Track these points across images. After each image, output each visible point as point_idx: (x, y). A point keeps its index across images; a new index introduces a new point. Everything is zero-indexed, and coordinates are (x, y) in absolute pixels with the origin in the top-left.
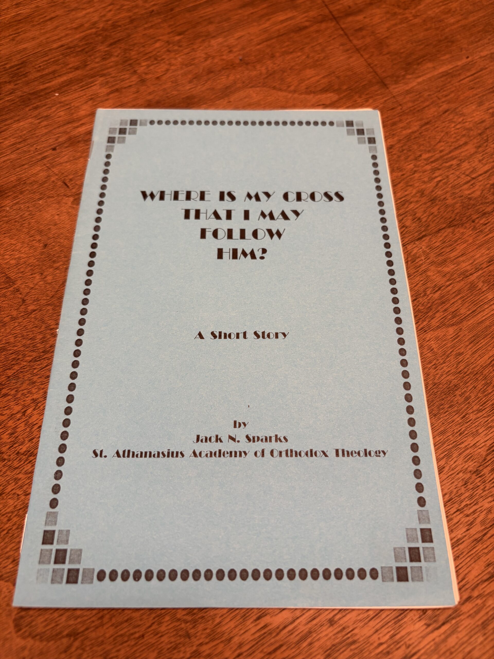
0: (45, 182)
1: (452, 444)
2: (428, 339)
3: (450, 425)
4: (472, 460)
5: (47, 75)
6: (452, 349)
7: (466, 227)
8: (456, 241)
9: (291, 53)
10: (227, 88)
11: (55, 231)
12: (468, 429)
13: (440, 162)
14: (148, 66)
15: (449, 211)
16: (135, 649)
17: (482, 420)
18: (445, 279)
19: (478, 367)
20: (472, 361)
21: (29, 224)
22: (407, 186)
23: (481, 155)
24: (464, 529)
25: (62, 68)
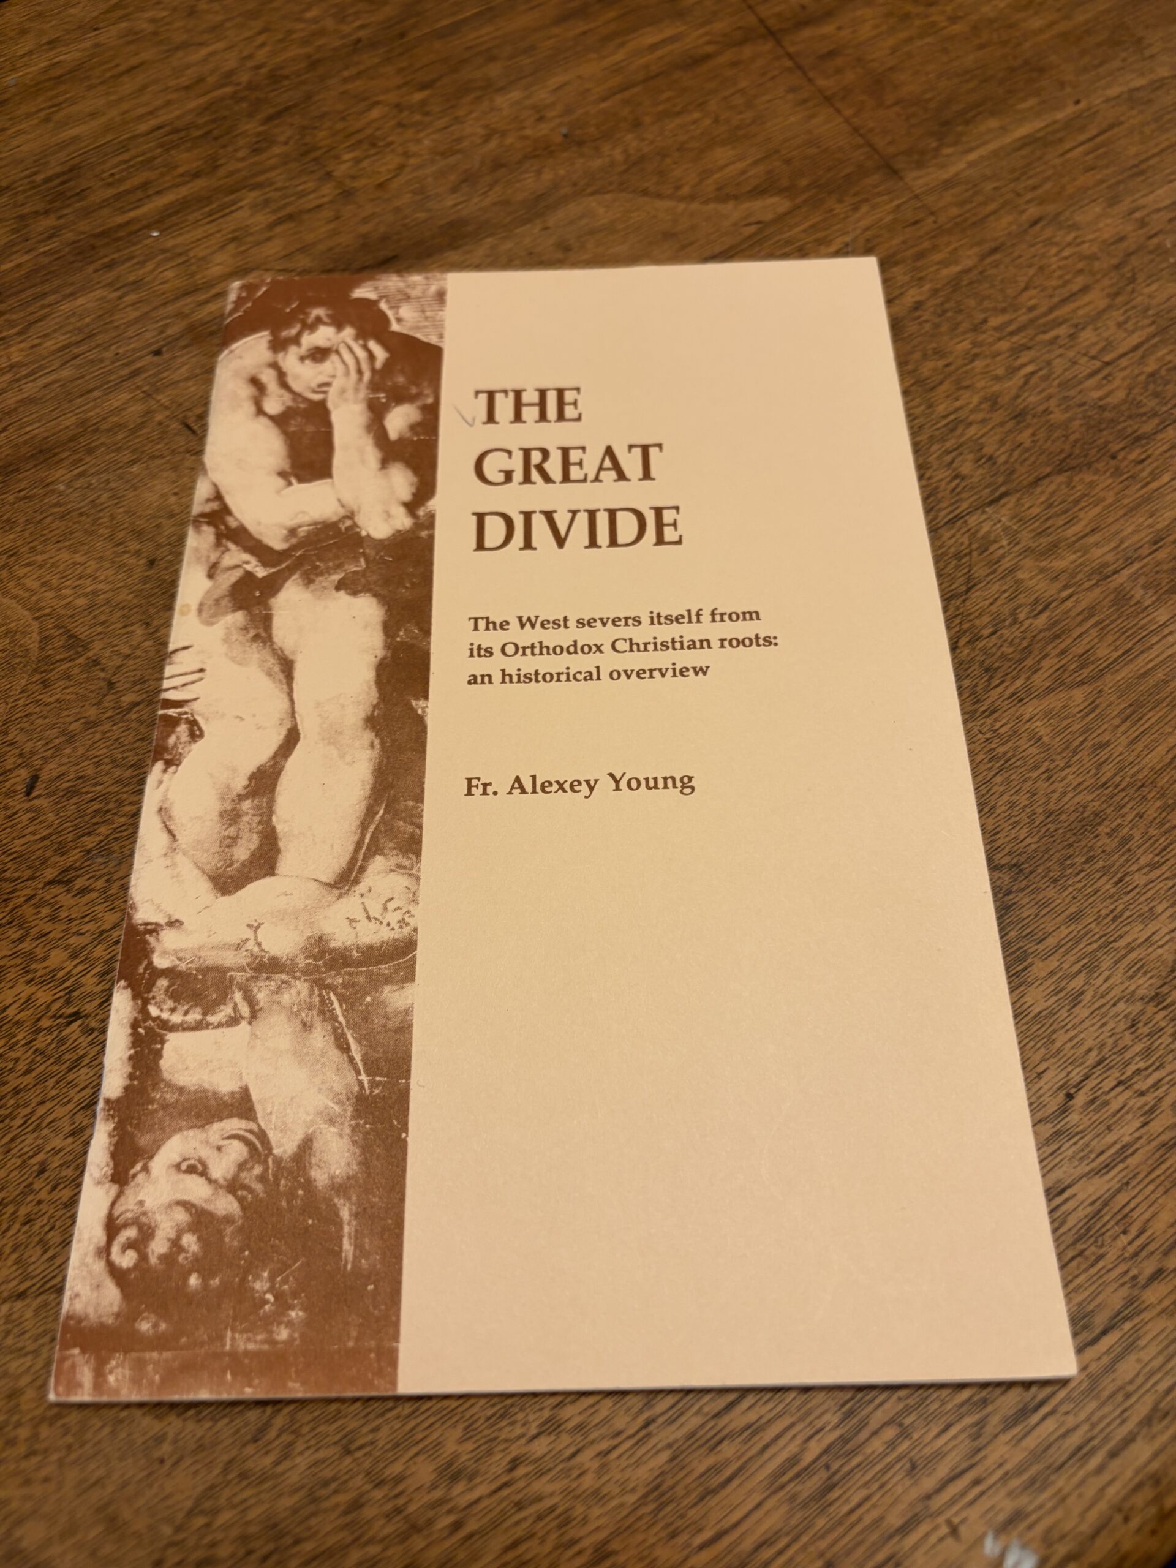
0: (142, 425)
1: (1096, 941)
2: (1027, 717)
3: (1091, 900)
4: (1145, 973)
5: (128, 192)
6: (1084, 736)
7: (1097, 471)
8: (1077, 502)
9: (678, 114)
10: (540, 197)
11: (172, 530)
12: (1131, 907)
13: (1030, 332)
14: (357, 161)
15: (1058, 438)
16: (412, 1423)
17: (1161, 885)
18: (1058, 585)
19: (1145, 772)
20: (1131, 759)
21: (112, 517)
22: (959, 389)
23: (1121, 311)
24: (1138, 1124)
25: (163, 175)
